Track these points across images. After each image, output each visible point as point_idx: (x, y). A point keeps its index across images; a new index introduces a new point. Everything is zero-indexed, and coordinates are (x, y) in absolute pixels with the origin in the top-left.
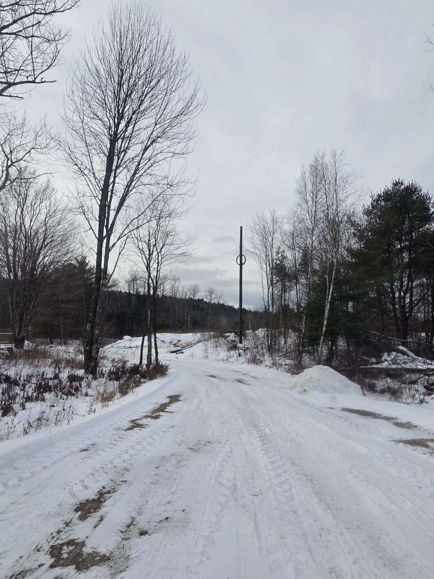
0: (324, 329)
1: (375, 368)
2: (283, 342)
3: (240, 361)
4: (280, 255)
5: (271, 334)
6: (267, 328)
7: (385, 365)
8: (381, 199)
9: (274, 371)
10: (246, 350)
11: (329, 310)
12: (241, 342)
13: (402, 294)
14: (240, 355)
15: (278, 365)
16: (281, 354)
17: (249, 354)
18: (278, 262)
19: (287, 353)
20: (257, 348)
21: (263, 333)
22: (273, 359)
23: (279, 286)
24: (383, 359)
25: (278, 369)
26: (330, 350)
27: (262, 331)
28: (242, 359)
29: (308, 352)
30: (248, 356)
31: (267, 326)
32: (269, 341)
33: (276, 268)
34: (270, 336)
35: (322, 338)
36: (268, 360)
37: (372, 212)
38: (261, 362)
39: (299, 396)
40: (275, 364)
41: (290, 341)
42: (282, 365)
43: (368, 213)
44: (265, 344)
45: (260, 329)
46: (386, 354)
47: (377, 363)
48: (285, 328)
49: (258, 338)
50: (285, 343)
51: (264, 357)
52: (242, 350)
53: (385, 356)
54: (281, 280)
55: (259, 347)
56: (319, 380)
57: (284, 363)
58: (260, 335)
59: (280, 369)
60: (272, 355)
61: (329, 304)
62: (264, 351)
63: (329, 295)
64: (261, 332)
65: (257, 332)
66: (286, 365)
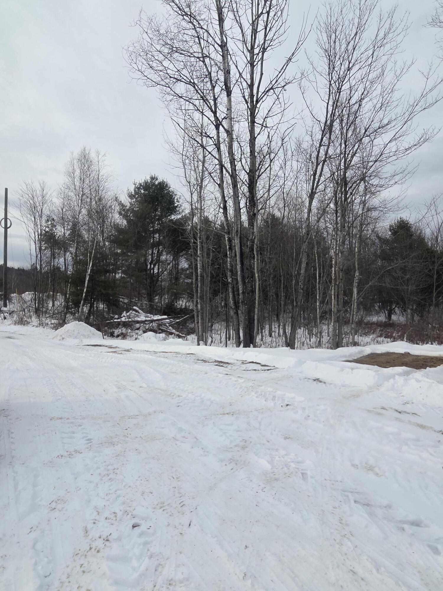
0: (84, 295)
1: (116, 322)
2: (50, 305)
3: (6, 324)
4: (50, 223)
5: (39, 298)
6: (35, 290)
7: (123, 319)
8: (141, 187)
9: (40, 329)
10: (11, 313)
11: (89, 281)
12: (5, 306)
13: (152, 266)
14: (5, 318)
15: (44, 325)
16: (48, 316)
17: (15, 317)
18: (47, 229)
19: (54, 314)
20: (24, 311)
21: (30, 297)
22: (40, 320)
23: (48, 253)
24: (122, 316)
25: (44, 328)
26: (90, 310)
27: (29, 294)
28: (8, 322)
29: (71, 313)
30: (15, 319)
31: (34, 288)
32: (37, 304)
33: (45, 235)
34: (37, 299)
35: (82, 302)
36: (35, 320)
37: (134, 196)
38: (28, 323)
39: (58, 342)
40: (42, 324)
41: (57, 303)
42: (48, 324)
43: (131, 196)
44: (32, 307)
45: (27, 293)
46: (125, 312)
47: (118, 319)
48: (53, 292)
49: (25, 301)
50: (53, 305)
51: (31, 318)
52: (8, 313)
53: (124, 314)
54: (51, 247)
55: (26, 310)
56: (74, 331)
57: (50, 323)
58: (27, 298)
59: (46, 327)
60: (39, 316)
61: (88, 277)
62: (32, 313)
63: (89, 269)
64: (28, 296)
65: (23, 295)
66: (51, 324)
